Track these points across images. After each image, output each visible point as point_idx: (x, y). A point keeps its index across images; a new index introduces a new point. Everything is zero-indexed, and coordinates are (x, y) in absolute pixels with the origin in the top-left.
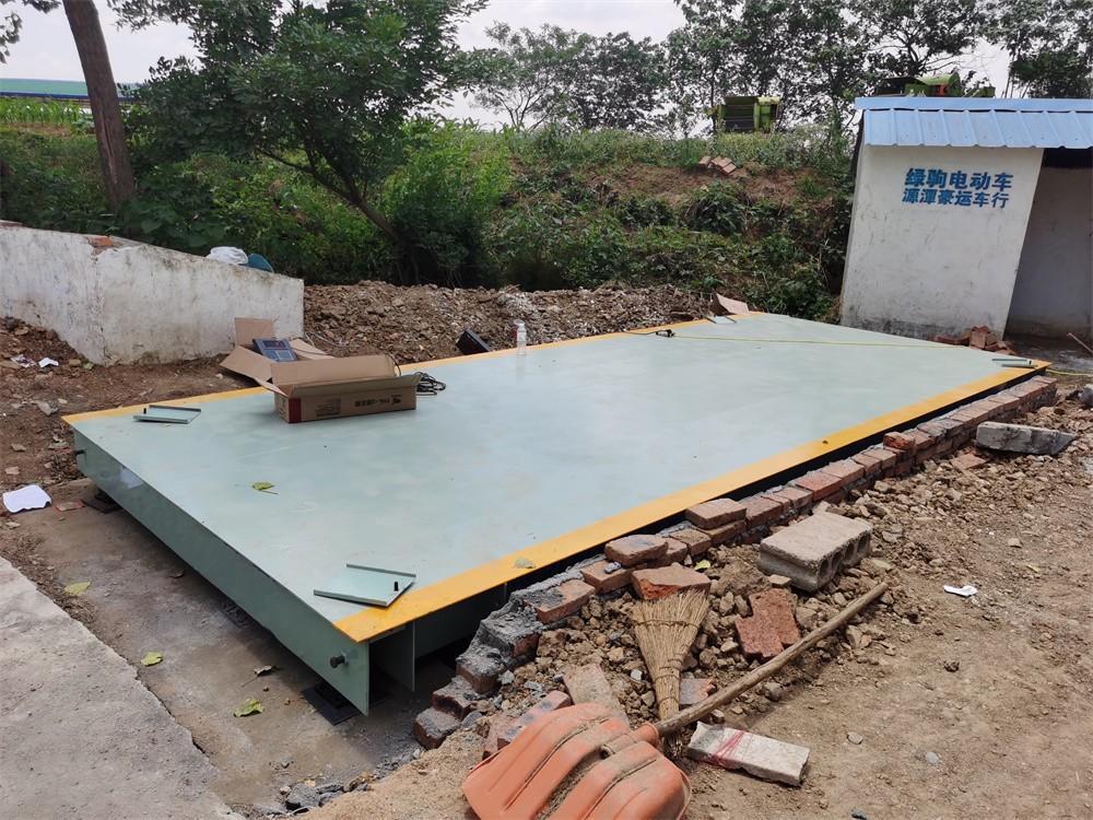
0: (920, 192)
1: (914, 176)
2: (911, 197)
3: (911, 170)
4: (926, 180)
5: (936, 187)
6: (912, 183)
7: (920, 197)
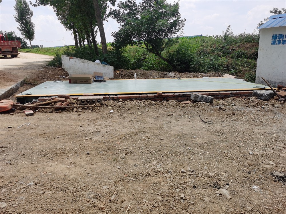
0: (276, 42)
1: (274, 37)
2: (273, 43)
3: (273, 35)
4: (278, 37)
5: (281, 39)
6: (274, 39)
7: (276, 43)
